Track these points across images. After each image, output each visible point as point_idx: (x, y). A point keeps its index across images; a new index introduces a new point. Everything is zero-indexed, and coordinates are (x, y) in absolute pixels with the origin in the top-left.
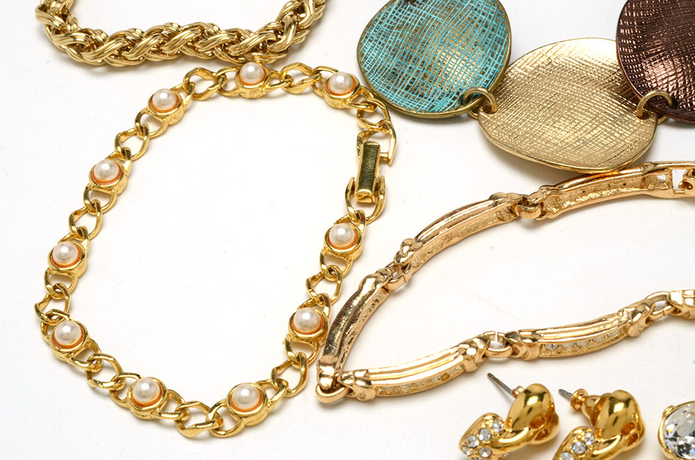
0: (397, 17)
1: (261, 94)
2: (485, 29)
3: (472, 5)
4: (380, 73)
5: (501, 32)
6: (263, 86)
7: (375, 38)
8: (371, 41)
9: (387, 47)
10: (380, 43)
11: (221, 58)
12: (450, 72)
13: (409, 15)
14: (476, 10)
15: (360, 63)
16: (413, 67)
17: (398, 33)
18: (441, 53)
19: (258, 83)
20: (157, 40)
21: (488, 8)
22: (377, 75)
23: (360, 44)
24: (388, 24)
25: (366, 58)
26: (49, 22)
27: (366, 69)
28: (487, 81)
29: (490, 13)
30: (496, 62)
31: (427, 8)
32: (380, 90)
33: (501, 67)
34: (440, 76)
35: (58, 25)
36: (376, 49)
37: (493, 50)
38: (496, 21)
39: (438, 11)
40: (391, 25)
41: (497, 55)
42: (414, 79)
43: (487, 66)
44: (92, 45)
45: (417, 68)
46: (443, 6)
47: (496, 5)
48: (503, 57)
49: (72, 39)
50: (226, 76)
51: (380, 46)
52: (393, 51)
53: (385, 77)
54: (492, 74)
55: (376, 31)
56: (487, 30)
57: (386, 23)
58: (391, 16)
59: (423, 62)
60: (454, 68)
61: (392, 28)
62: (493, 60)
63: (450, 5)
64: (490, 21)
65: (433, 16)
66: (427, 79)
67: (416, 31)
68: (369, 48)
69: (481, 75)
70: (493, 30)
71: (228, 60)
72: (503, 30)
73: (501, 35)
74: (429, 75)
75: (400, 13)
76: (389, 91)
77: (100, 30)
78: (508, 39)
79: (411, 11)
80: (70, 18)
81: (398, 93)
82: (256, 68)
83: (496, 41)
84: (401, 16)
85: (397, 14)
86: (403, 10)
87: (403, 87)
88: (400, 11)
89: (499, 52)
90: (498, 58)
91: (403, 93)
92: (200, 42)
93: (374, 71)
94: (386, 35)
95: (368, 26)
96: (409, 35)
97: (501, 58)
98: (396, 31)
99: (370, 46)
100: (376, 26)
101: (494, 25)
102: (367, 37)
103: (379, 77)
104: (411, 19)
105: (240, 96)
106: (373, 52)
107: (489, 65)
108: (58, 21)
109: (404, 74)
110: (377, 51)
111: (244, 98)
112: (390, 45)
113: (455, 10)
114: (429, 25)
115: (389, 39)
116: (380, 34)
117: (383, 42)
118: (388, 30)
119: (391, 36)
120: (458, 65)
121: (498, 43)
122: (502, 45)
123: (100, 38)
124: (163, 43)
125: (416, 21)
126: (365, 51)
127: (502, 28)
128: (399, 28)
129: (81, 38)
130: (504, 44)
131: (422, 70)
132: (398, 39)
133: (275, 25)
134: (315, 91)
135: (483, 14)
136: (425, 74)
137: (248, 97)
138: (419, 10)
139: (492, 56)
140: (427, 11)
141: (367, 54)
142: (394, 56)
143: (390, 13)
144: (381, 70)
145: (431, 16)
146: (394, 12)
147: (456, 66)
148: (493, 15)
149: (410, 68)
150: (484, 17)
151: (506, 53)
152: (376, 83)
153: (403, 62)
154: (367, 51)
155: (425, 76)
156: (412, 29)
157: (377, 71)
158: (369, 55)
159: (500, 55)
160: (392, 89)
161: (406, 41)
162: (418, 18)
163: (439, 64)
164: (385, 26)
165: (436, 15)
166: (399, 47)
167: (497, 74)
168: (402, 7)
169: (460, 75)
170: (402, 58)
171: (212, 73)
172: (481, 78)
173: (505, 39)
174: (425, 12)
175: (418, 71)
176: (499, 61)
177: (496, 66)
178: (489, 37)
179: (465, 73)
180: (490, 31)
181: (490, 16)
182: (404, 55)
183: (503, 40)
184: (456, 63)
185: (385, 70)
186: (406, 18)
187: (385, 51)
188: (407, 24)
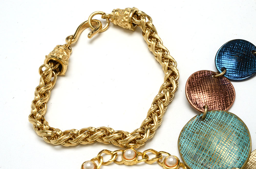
0: (196, 127)
1: (133, 164)
2: (238, 137)
3: (232, 124)
4: (189, 155)
5: (246, 140)
6: (135, 160)
7: (186, 137)
8: (184, 138)
9: (192, 142)
10: (188, 140)
11: (114, 144)
12: (222, 158)
13: (202, 127)
14: (234, 127)
15: (180, 150)
16: (205, 154)
17: (197, 136)
18: (218, 148)
19: (132, 159)
20: (85, 136)
21: (240, 127)
22: (188, 157)
23: (179, 140)
24: (192, 130)
25: (182, 148)
26: (35, 124)
27: (182, 153)
28: (240, 164)
29: (240, 130)
30: (244, 155)
31: (211, 124)
32: (190, 165)
33: (247, 158)
34: (217, 159)
35: (39, 125)
36: (187, 143)
37: (243, 148)
38: (244, 134)
39: (216, 126)
40: (194, 131)
41: (245, 151)
42: (205, 160)
43: (240, 156)
44: (55, 136)
45: (207, 154)
46: (218, 124)
47: (244, 126)
48: (248, 153)
49: (46, 134)
50: (117, 154)
51: (188, 141)
52: (195, 144)
53: (191, 158)
54: (242, 161)
55: (186, 133)
56: (239, 138)
57: (191, 129)
58: (193, 126)
59: (210, 152)
60: (224, 156)
61: (194, 133)
62: (243, 153)
63: (221, 123)
64: (241, 134)
65: (214, 129)
66: (211, 161)
67: (206, 136)
68: (183, 142)
69: (237, 161)
70: (242, 138)
71: (117, 145)
72: (247, 139)
73: (247, 141)
74: (213, 159)
75: (198, 125)
76: (194, 165)
77: (59, 129)
78: (250, 144)
79: (203, 125)
80: (45, 122)
81: (198, 167)
82: (132, 152)
83: (244, 144)
84: (198, 127)
85: (196, 125)
86: (199, 123)
87: (200, 164)
88: (197, 124)
89: (246, 150)
90: (245, 153)
91: (200, 167)
92: (105, 137)
93: (186, 154)
94: (191, 136)
95: (182, 131)
96: (202, 138)
97: (246, 153)
98: (196, 135)
99: (184, 141)
100: (186, 130)
101: (243, 136)
102: (182, 136)
103: (189, 158)
104: (203, 129)
105: (123, 164)
106: (185, 144)
107: (241, 156)
108: (39, 123)
109: (200, 157)
110: (187, 144)
111: (126, 165)
112: (193, 141)
113: (224, 127)
114: (212, 133)
115: (193, 138)
116: (188, 135)
117: (190, 139)
118: (192, 133)
119: (193, 137)
120: (226, 155)
121: (245, 145)
122: (247, 146)
123: (58, 133)
124: (88, 137)
125: (206, 131)
126: (182, 144)
127: (247, 138)
128: (197, 133)
129: (50, 133)
130: (248, 146)
131: (209, 156)
132: (197, 139)
133: (140, 130)
134: (159, 163)
135: (237, 130)
136: (211, 158)
137: (128, 165)
138: (207, 124)
139: (242, 151)
140: (211, 126)
141: (183, 145)
142: (196, 147)
143: (193, 125)
144: (190, 154)
145: (212, 129)
146: (194, 124)
147: (225, 155)
148: (242, 131)
149: (203, 154)
150: (238, 131)
151: (249, 151)
152: (188, 161)
153: (200, 151)
154: (183, 143)
155: (210, 159)
156: (204, 134)
157: (187, 154)
158: (183, 146)
159: (246, 152)
160: (195, 164)
161: (201, 141)
162: (206, 129)
163: (217, 154)
164: (191, 131)
165: (215, 128)
166: (198, 143)
167: (245, 161)
168: (198, 122)
169: (227, 160)
170: (199, 149)
171: (111, 151)
172: (237, 162)
173: (249, 144)
174: (209, 126)
175: (207, 156)
176: (246, 154)
177: (245, 157)
178: (241, 142)
179: (229, 159)
180: (241, 139)
181: (241, 131)
182: (200, 147)
183: (247, 144)
184: (225, 154)
185: (191, 154)
186: (201, 128)
187: (191, 144)
188: (202, 132)
